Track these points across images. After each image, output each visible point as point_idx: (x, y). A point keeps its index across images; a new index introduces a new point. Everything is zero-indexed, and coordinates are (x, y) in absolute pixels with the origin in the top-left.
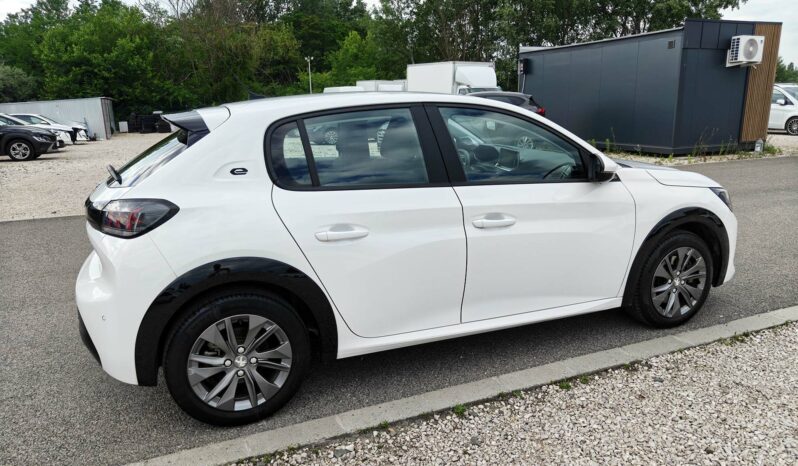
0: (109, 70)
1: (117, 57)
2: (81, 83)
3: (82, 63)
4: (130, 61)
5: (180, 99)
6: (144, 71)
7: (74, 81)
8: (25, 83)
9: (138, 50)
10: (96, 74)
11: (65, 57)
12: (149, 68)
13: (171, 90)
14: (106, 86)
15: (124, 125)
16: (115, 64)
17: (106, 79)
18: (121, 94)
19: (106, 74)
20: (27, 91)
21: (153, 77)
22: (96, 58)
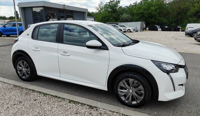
0: (147, 15)
1: (150, 12)
2: (141, 18)
3: (142, 13)
4: (153, 13)
5: (163, 22)
6: (155, 15)
7: (140, 18)
8: (130, 18)
9: (156, 10)
10: (144, 16)
11: (139, 12)
12: (157, 14)
13: (162, 20)
14: (146, 19)
15: (148, 28)
16: (149, 13)
17: (146, 17)
18: (149, 21)
19: (146, 16)
20: (130, 20)
21: (157, 17)
22: (145, 12)
